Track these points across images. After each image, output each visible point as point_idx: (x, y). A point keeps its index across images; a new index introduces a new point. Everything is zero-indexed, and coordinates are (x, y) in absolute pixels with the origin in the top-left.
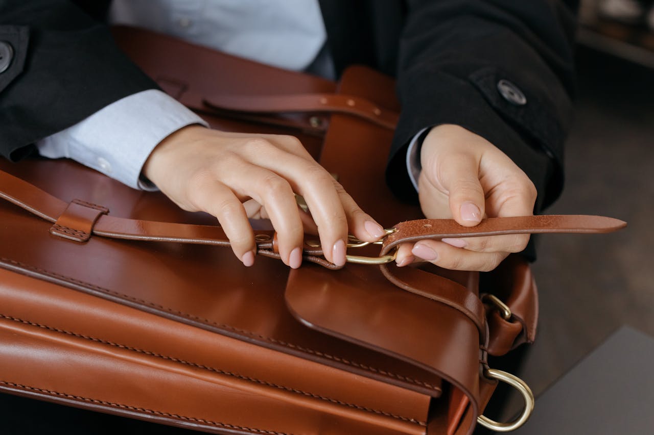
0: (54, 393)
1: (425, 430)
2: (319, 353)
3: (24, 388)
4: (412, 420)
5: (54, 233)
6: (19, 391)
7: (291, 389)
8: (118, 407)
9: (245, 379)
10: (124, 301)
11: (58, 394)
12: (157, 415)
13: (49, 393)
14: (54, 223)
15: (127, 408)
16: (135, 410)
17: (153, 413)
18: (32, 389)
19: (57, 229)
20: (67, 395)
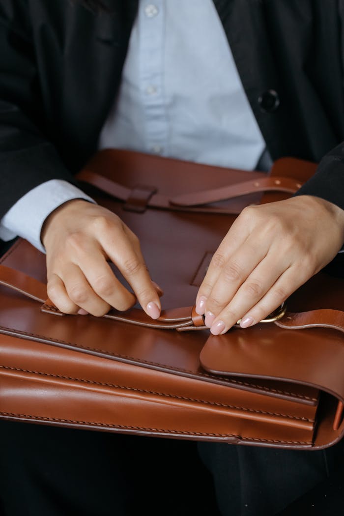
0: (51, 419)
1: (312, 425)
2: (240, 383)
3: (31, 417)
4: (303, 418)
5: (43, 310)
6: (33, 420)
7: (213, 403)
8: (96, 425)
9: (180, 399)
10: (86, 351)
11: (54, 420)
12: (123, 428)
13: (48, 419)
14: (44, 304)
15: (102, 425)
16: (108, 426)
17: (120, 427)
18: (37, 418)
19: (45, 308)
20: (60, 420)
